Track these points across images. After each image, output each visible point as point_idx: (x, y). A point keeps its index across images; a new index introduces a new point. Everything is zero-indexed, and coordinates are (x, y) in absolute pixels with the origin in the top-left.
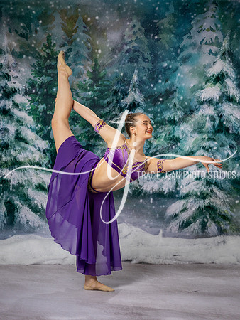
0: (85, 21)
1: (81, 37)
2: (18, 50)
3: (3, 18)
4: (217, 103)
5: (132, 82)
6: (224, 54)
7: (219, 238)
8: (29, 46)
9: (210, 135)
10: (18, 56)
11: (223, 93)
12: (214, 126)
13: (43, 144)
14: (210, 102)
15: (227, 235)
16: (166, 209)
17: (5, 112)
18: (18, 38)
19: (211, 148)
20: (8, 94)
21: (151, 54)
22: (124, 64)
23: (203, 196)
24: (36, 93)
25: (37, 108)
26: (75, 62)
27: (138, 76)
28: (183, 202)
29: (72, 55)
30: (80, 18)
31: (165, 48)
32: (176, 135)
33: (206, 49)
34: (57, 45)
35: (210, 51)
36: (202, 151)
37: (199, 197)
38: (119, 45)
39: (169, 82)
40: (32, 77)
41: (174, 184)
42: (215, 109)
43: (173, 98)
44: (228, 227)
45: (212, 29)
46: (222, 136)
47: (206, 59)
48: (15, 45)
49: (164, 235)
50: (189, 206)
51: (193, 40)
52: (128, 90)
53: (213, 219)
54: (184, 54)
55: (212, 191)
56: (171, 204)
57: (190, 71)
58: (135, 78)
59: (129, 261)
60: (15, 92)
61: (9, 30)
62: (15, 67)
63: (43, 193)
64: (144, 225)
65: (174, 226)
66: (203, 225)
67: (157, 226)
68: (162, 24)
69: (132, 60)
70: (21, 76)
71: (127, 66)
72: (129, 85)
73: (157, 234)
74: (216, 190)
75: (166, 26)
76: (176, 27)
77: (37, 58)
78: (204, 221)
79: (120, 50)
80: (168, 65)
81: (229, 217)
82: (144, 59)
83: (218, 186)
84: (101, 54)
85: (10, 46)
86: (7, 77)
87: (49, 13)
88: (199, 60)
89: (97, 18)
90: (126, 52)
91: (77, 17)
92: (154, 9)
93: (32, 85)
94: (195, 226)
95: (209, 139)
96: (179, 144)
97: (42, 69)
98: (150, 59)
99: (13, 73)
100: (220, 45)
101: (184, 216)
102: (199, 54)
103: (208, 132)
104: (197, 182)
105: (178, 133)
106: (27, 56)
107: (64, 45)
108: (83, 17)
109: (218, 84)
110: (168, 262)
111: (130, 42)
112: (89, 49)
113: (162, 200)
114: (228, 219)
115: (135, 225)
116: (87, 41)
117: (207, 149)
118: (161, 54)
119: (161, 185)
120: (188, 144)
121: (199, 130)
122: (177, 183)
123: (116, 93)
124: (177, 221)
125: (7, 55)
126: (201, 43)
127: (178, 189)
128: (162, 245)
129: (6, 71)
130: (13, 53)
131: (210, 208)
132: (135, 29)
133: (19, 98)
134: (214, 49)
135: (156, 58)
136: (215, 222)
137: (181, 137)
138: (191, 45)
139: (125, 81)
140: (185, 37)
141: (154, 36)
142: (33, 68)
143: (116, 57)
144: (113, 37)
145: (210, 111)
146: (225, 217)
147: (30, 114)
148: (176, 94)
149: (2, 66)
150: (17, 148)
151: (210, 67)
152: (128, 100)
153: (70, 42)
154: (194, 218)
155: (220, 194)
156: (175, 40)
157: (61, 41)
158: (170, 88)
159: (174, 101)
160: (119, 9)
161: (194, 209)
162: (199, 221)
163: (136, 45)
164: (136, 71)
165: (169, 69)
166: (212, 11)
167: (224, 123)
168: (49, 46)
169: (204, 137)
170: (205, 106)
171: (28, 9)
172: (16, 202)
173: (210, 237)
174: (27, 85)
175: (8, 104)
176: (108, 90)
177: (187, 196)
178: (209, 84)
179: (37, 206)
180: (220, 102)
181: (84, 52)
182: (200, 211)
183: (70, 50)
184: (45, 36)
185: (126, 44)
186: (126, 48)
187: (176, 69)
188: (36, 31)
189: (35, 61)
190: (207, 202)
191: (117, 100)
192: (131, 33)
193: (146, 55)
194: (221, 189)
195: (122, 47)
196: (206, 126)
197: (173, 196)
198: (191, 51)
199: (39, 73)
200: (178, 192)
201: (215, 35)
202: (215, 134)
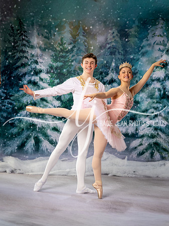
0: (84, 29)
1: (81, 39)
2: (43, 46)
3: (35, 27)
4: (163, 81)
5: (112, 67)
6: (167, 51)
7: (161, 162)
8: (50, 44)
9: (158, 100)
10: (43, 50)
11: (166, 75)
12: (160, 95)
13: (58, 103)
14: (158, 80)
15: (166, 160)
16: (129, 144)
17: (35, 84)
18: (44, 39)
19: (158, 108)
20: (37, 73)
21: (123, 50)
22: (107, 56)
23: (153, 137)
24: (54, 73)
25: (54, 82)
26: (77, 54)
27: (115, 63)
28: (140, 140)
29: (75, 49)
30: (81, 27)
31: (132, 47)
32: (137, 99)
33: (157, 47)
34: (67, 43)
35: (159, 48)
36: (152, 110)
37: (150, 137)
38: (104, 44)
39: (134, 67)
40: (51, 63)
41: (135, 129)
42: (161, 84)
43: (136, 77)
44: (167, 156)
45: (161, 36)
46: (165, 100)
47: (157, 54)
48: (42, 43)
49: (128, 160)
50: (143, 142)
51: (149, 42)
52: (109, 71)
53: (158, 151)
54: (143, 50)
55: (158, 134)
56: (133, 141)
57: (147, 61)
58: (113, 64)
59: (107, 174)
60: (41, 71)
61: (38, 34)
62: (41, 56)
63: (56, 133)
64: (116, 153)
65: (134, 154)
66: (152, 154)
67: (124, 154)
68: (131, 32)
69: (111, 53)
70: (45, 62)
71: (108, 57)
72: (109, 68)
73: (124, 158)
74: (160, 133)
75: (133, 33)
76: (139, 34)
77: (54, 51)
78: (152, 152)
79: (105, 47)
80: (134, 57)
81: (168, 150)
82: (119, 53)
83: (161, 131)
84: (93, 50)
85: (38, 43)
86: (36, 62)
87: (62, 24)
88: (153, 54)
89: (91, 27)
90: (108, 49)
91: (79, 26)
92: (126, 22)
93: (51, 67)
94: (147, 154)
95: (157, 102)
96: (139, 105)
97: (57, 58)
98: (123, 53)
99: (40, 60)
100: (165, 45)
101: (141, 148)
102: (152, 50)
103: (157, 98)
104: (149, 128)
105: (138, 99)
106: (49, 50)
107: (71, 44)
108: (83, 27)
109: (163, 69)
110: (130, 175)
111: (111, 42)
112: (86, 46)
113: (128, 138)
114: (167, 151)
115: (111, 153)
116: (85, 41)
117: (156, 109)
118: (129, 50)
119: (127, 129)
120: (144, 105)
121: (151, 96)
122: (137, 129)
123: (101, 73)
124: (136, 151)
125: (36, 49)
126: (154, 44)
127: (137, 132)
128: (127, 166)
129: (36, 59)
130: (40, 48)
131: (156, 144)
132: (115, 35)
133: (43, 75)
134: (162, 47)
135: (126, 53)
136: (159, 152)
137: (140, 101)
138: (148, 45)
139: (107, 66)
140: (144, 40)
141: (125, 39)
142: (52, 58)
143: (102, 51)
144: (101, 39)
145: (158, 85)
146: (165, 150)
147: (49, 85)
148: (138, 75)
149: (33, 56)
150: (41, 105)
151: (159, 59)
152: (108, 78)
153: (75, 42)
154: (147, 149)
155: (163, 136)
156: (138, 42)
157: (69, 41)
158: (134, 71)
159: (136, 79)
160: (105, 22)
161: (146, 144)
162: (149, 151)
163: (114, 44)
164: (114, 60)
165: (134, 59)
166: (161, 24)
167: (167, 93)
168: (62, 44)
169: (154, 101)
170: (155, 82)
171: (50, 21)
172: (40, 138)
173: (156, 161)
174: (48, 68)
175: (36, 78)
176: (97, 71)
177: (142, 136)
178: (158, 69)
179: (53, 140)
180: (164, 80)
181: (83, 48)
182: (150, 145)
183: (74, 47)
184: (60, 38)
185: (108, 44)
186: (108, 46)
187: (138, 60)
188: (54, 35)
189: (53, 53)
190: (154, 140)
191: (102, 78)
192: (112, 37)
193: (120, 51)
194: (164, 132)
195: (106, 45)
196: (156, 95)
197: (134, 136)
198: (147, 48)
199: (56, 60)
200: (137, 134)
201: (163, 39)
202: (160, 100)
